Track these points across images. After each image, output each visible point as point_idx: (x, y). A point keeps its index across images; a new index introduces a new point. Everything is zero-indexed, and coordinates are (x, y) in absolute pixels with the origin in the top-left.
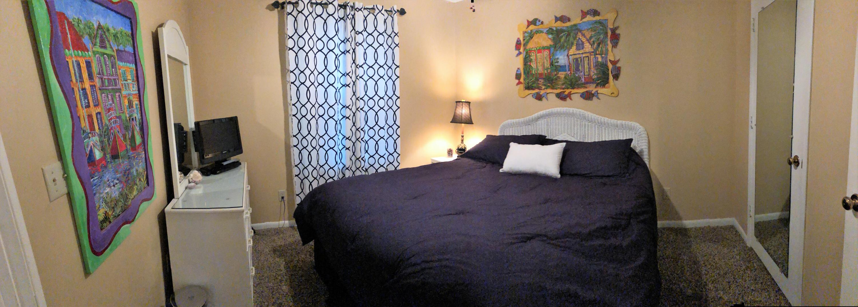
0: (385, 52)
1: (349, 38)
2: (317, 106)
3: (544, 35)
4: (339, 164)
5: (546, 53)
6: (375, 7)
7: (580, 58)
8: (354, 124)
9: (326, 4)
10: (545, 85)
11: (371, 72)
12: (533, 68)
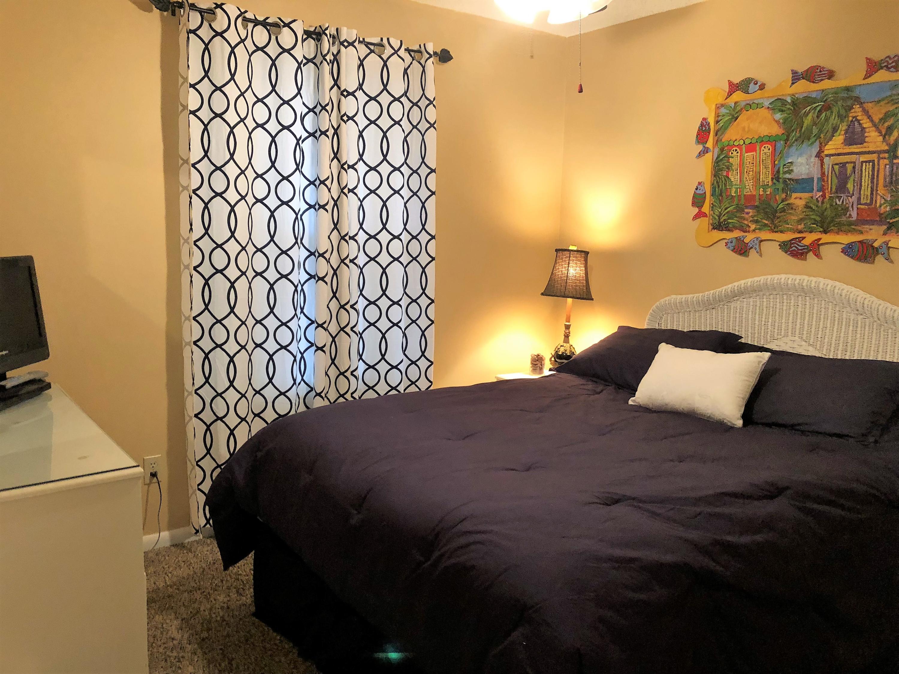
0: (406, 138)
1: (327, 105)
2: (251, 249)
3: (764, 113)
4: (299, 384)
5: (766, 150)
6: (385, 41)
7: (851, 162)
8: (334, 294)
9: (276, 25)
10: (757, 222)
11: (373, 180)
12: (734, 183)
